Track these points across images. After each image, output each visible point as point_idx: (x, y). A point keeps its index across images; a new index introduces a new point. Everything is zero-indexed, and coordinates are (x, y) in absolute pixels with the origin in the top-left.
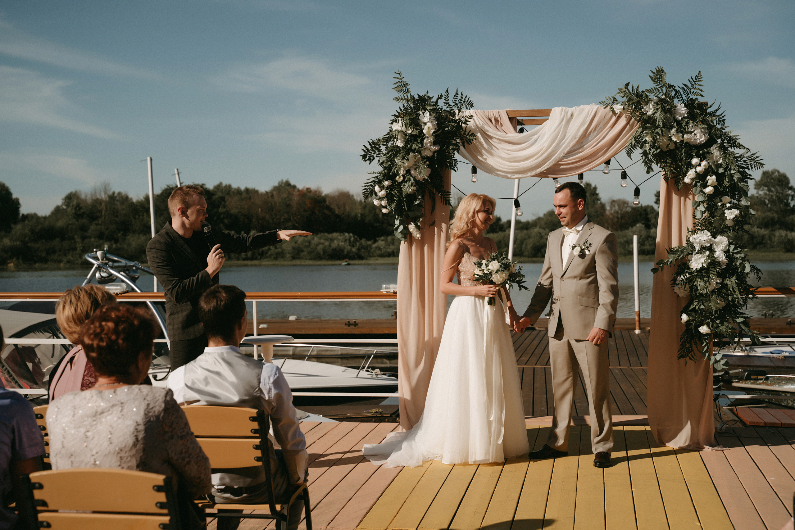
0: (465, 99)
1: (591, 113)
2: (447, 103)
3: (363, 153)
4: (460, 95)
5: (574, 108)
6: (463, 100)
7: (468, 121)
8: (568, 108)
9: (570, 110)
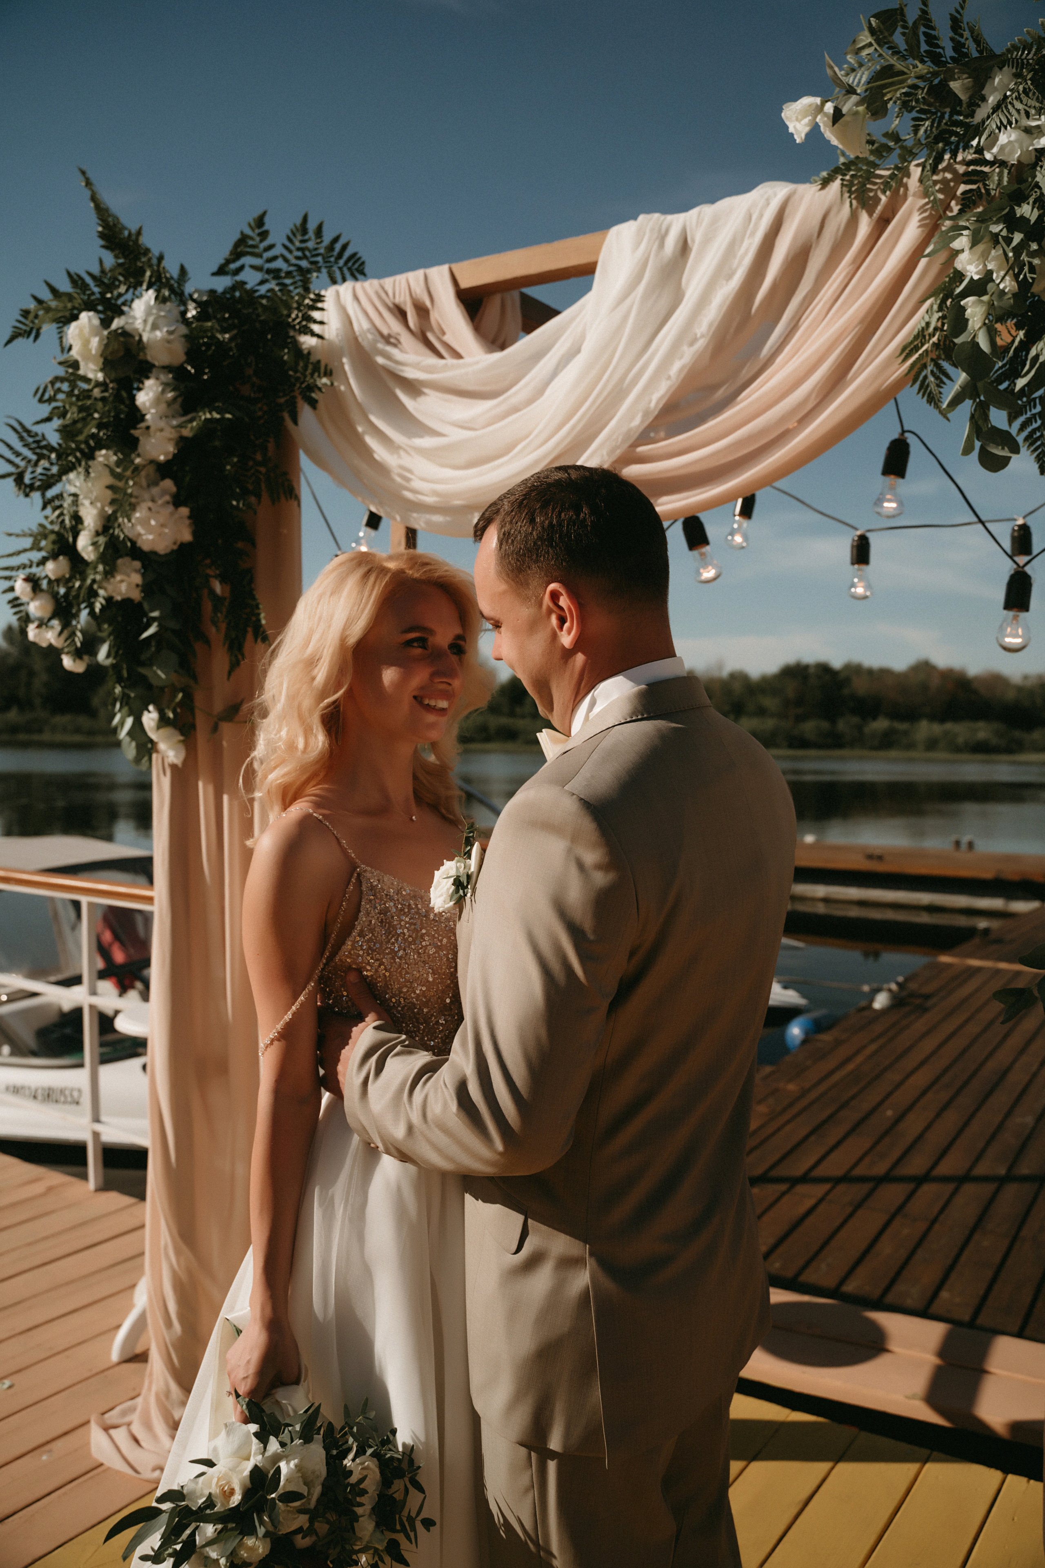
0: (331, 248)
1: (761, 216)
2: (269, 271)
3: (10, 469)
4: (311, 234)
5: (694, 212)
6: (322, 251)
7: (315, 322)
8: (669, 218)
9: (676, 222)
